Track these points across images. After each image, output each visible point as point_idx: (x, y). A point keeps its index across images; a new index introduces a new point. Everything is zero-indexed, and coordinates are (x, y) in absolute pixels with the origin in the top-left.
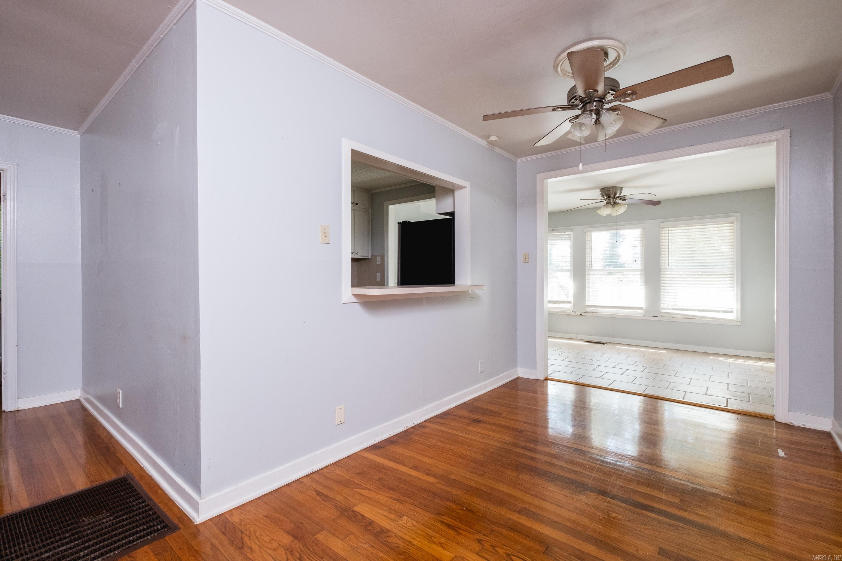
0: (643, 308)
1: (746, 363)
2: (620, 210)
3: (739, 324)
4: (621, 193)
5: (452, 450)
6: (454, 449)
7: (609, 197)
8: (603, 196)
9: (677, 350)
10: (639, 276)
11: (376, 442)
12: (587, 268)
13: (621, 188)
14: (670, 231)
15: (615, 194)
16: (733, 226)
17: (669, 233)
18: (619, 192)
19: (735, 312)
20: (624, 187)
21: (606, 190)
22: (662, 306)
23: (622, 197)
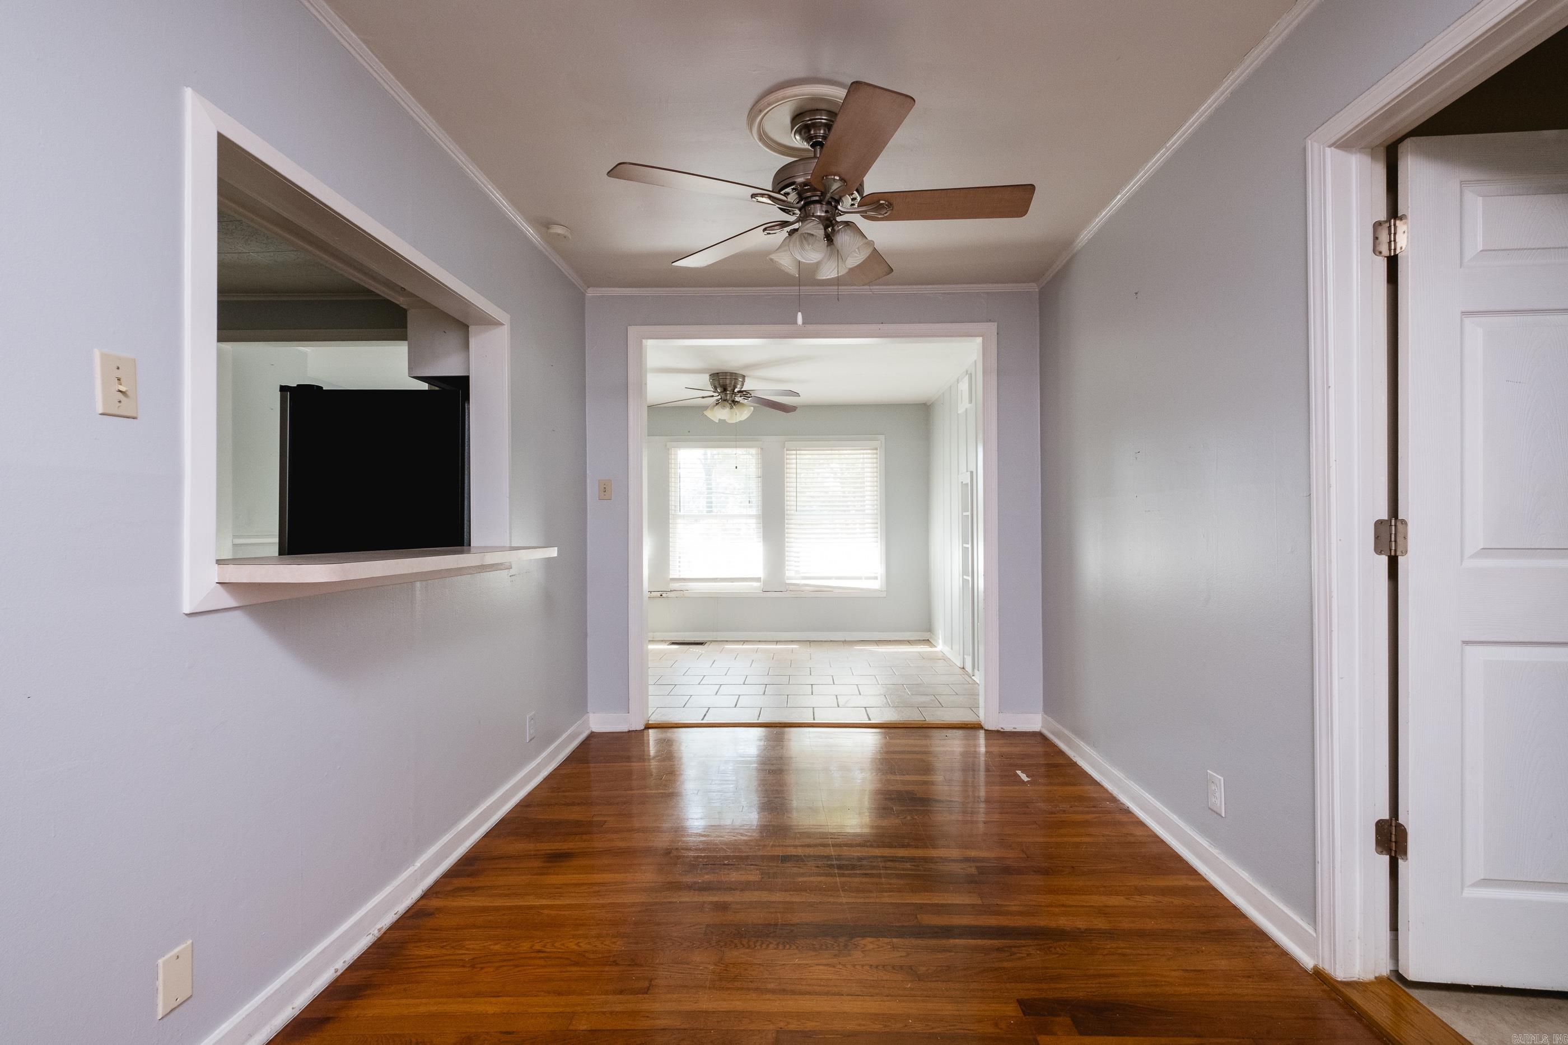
0: (760, 578)
1: (899, 650)
2: (741, 415)
3: (884, 594)
4: (743, 385)
5: (539, 951)
6: (544, 946)
7: (725, 390)
8: (715, 388)
9: (810, 642)
10: (754, 526)
11: (297, 1012)
12: (672, 512)
13: (744, 377)
14: (798, 456)
15: (735, 387)
16: (876, 454)
17: (796, 459)
18: (740, 383)
19: (879, 578)
20: (748, 376)
21: (720, 377)
22: (788, 574)
23: (745, 391)
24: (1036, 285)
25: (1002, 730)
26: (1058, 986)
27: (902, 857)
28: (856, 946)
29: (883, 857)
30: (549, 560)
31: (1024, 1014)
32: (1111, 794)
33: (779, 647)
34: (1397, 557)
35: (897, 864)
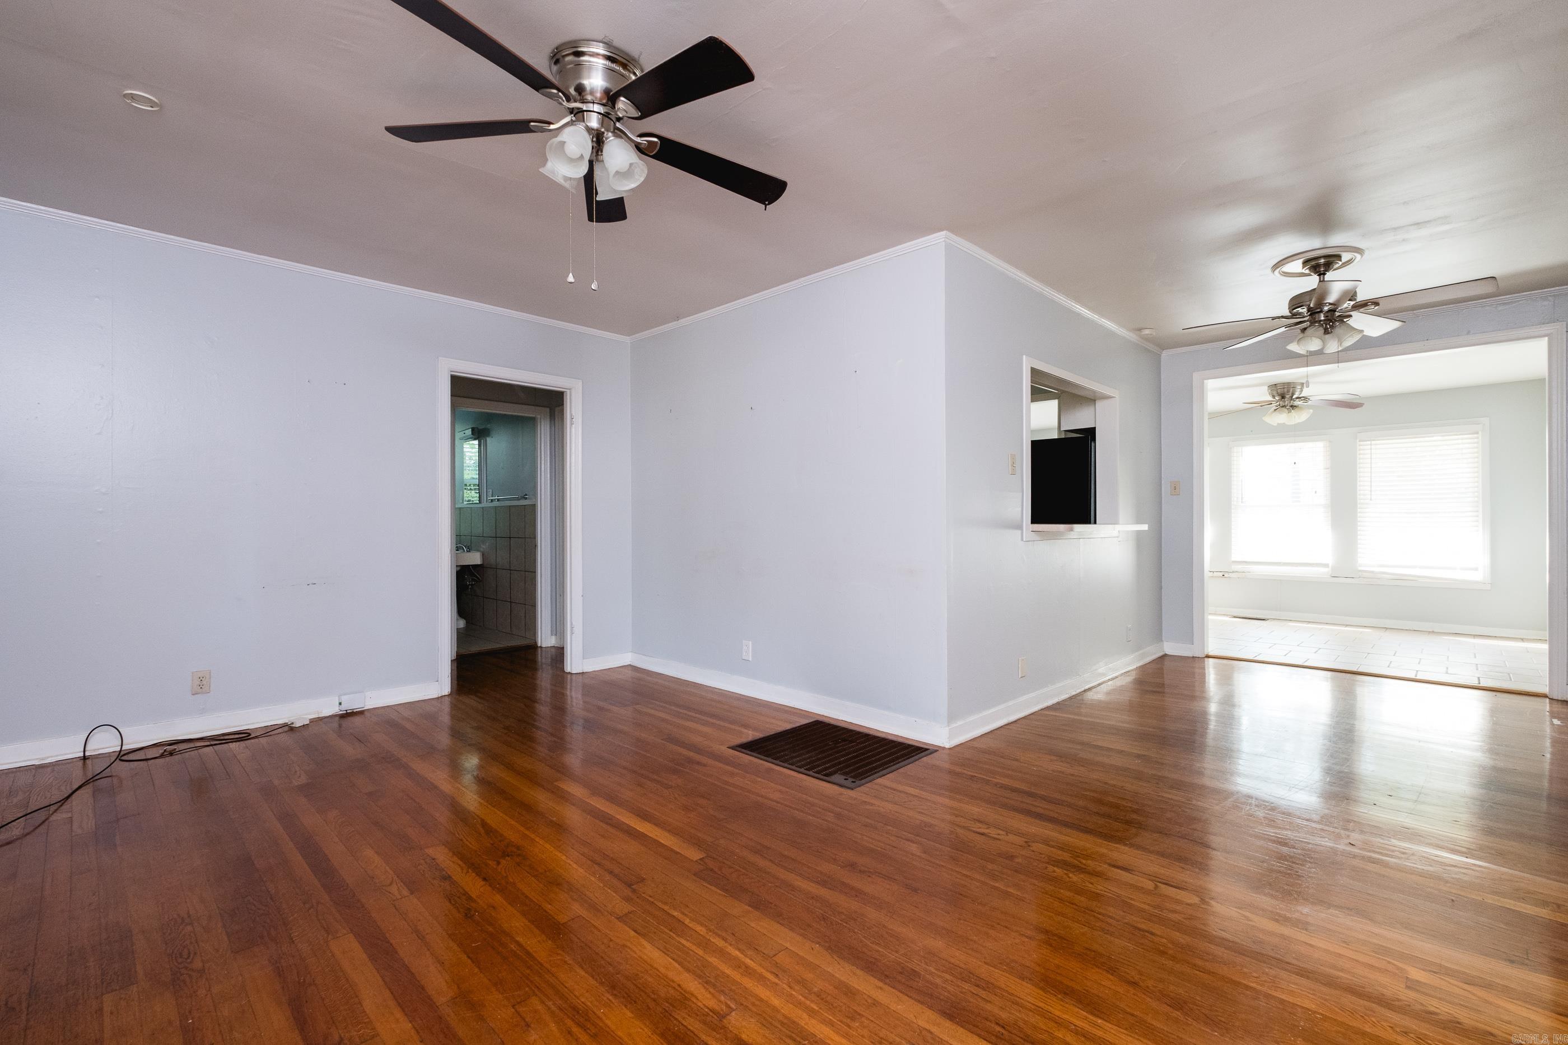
0: (1328, 564)
3: (1488, 586)
4: (1301, 392)
7: (1283, 397)
8: (1274, 397)
9: (1387, 629)
12: (1234, 503)
14: (1372, 446)
15: (1293, 394)
16: (1478, 438)
17: (1371, 449)
18: (1299, 390)
19: (1481, 569)
21: (1279, 387)
22: (1361, 561)
23: (1303, 397)
30: (1139, 533)
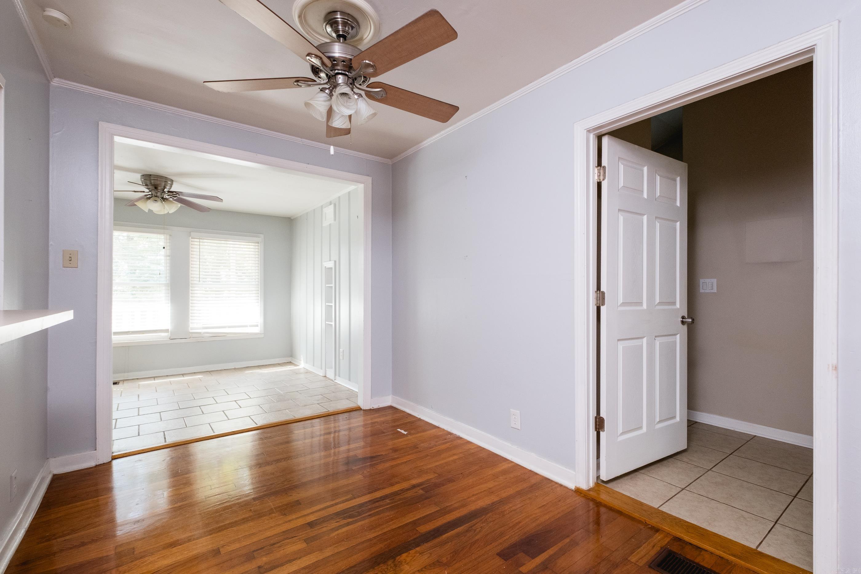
1: (278, 370)
2: (170, 209)
3: (262, 336)
4: (171, 187)
7: (155, 188)
8: (147, 185)
13: (172, 181)
14: (201, 243)
16: (258, 246)
19: (259, 326)
20: (176, 182)
21: (152, 178)
22: (191, 326)
24: (390, 161)
25: (373, 408)
26: (505, 538)
27: (381, 497)
28: (401, 562)
29: (370, 501)
31: (505, 560)
32: (447, 431)
33: (186, 378)
34: (600, 306)
35: (381, 503)
